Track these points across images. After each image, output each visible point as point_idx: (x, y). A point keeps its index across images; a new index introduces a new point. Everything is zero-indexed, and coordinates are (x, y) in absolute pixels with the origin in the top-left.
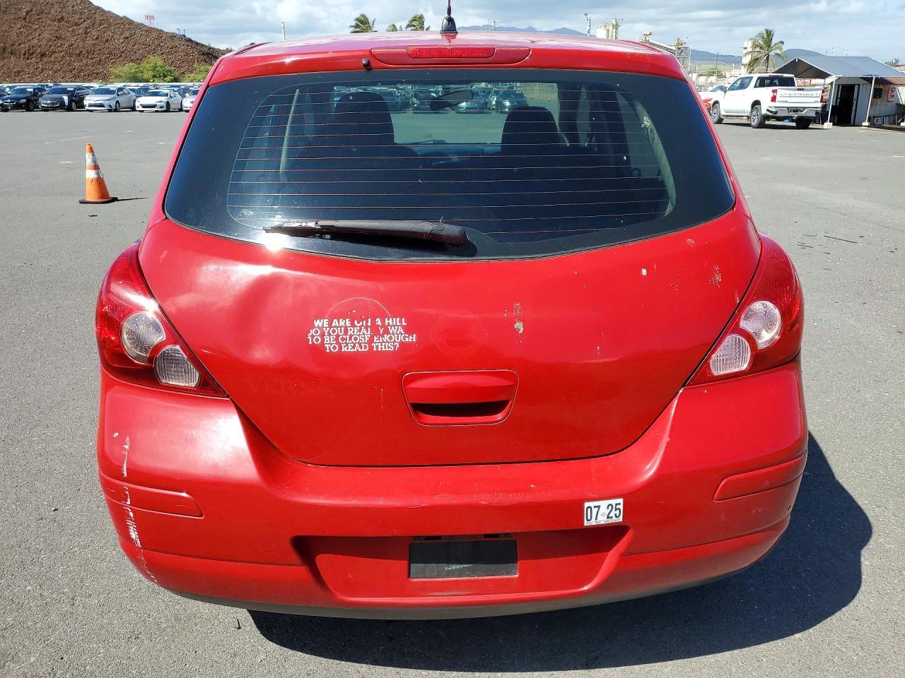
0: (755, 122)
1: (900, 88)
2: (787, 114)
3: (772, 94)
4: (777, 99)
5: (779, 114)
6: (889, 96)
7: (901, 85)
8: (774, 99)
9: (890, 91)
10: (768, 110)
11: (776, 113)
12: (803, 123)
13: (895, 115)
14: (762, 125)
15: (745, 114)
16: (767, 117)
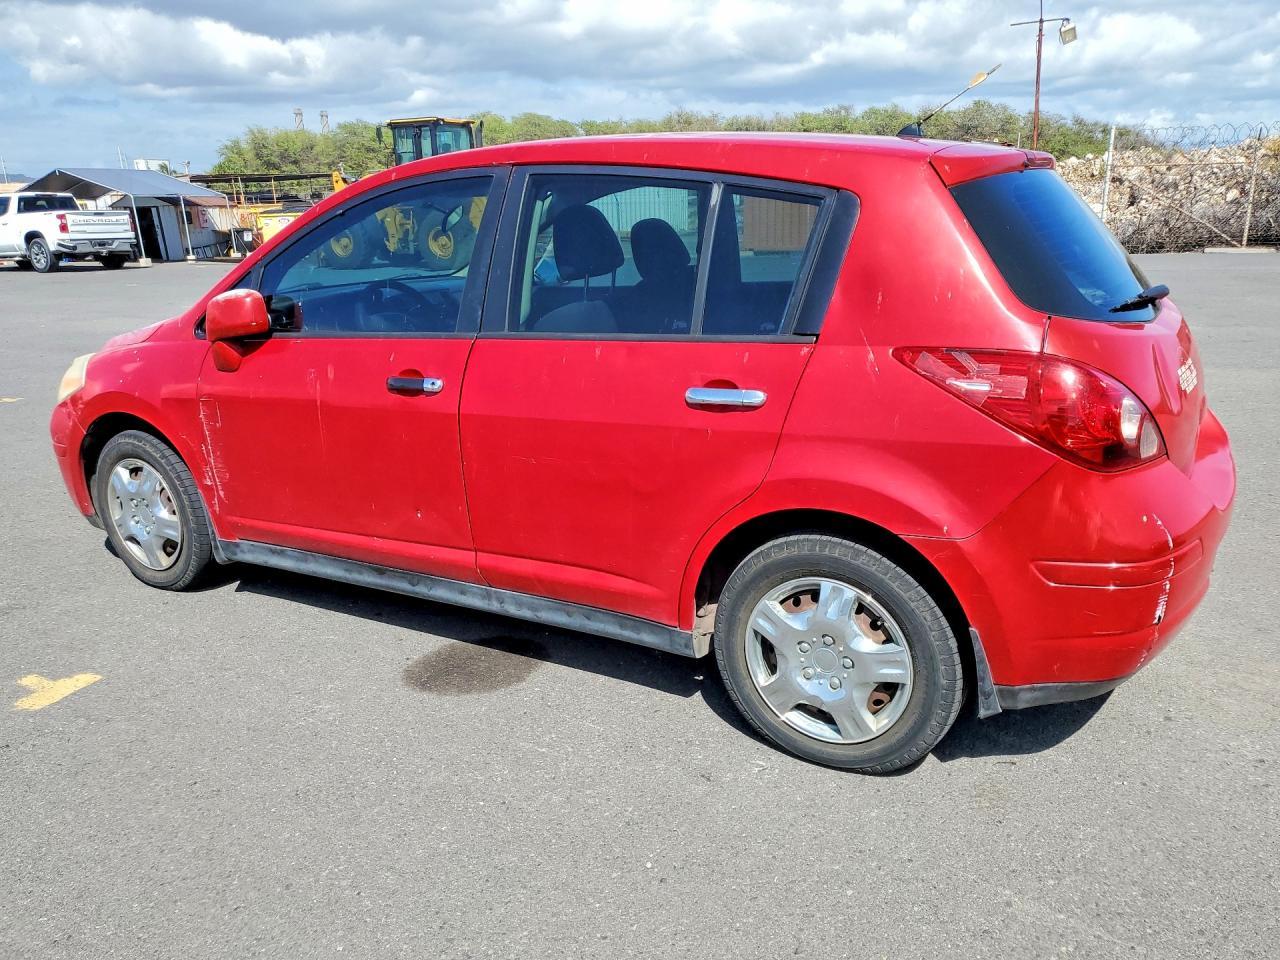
0: (41, 262)
1: (210, 210)
2: (90, 249)
3: (59, 222)
4: (70, 228)
5: (80, 250)
6: (202, 222)
7: (210, 207)
8: (64, 228)
9: (201, 216)
10: (60, 245)
11: (75, 248)
12: (114, 261)
13: (215, 245)
14: (54, 268)
15: (19, 253)
16: (58, 256)
